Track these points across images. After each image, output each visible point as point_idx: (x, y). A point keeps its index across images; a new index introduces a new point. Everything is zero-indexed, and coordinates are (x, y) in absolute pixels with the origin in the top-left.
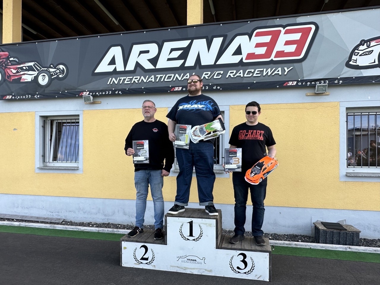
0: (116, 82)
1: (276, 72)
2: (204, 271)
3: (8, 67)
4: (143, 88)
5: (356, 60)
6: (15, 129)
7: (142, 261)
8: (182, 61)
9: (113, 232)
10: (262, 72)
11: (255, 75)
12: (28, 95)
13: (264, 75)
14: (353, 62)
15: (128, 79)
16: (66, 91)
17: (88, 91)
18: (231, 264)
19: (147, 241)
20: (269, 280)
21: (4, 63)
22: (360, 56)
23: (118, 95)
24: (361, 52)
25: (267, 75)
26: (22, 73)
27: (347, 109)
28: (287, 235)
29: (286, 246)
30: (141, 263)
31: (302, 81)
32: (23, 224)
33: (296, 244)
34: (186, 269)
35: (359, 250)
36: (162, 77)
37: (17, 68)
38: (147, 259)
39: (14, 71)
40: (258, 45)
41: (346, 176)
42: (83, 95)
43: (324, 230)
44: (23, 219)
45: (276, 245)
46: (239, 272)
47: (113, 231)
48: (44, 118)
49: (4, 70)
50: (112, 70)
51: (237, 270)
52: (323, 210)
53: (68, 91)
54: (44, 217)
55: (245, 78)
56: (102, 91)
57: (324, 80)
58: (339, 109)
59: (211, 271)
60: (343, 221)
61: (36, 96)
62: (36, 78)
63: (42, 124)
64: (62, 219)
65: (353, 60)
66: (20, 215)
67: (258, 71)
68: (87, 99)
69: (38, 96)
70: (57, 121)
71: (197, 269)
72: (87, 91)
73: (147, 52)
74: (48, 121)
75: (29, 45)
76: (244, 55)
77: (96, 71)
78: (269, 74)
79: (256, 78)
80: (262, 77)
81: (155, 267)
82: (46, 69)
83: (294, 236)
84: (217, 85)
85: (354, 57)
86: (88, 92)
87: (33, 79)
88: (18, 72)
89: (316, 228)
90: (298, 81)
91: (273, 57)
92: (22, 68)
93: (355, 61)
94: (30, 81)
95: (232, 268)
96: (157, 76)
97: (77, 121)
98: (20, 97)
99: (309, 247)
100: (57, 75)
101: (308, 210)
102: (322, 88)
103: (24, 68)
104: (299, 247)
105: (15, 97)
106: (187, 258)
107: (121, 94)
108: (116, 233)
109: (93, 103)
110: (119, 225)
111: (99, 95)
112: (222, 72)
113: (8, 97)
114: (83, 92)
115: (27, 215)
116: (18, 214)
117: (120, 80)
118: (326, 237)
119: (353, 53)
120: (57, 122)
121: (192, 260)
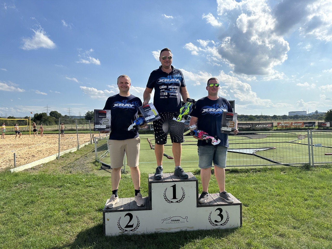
2: (187, 228)
18: (210, 219)
30: (126, 231)
38: (132, 226)
51: (215, 223)
59: (192, 228)
106: (171, 219)
121: (175, 220)
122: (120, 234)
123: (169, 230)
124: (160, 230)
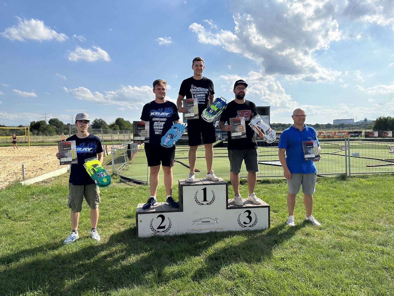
2: (217, 229)
18: (239, 221)
30: (158, 232)
38: (164, 227)
51: (244, 225)
59: (222, 229)
71: (210, 229)
106: (202, 220)
121: (206, 222)
122: (152, 235)
123: (200, 231)
124: (191, 231)
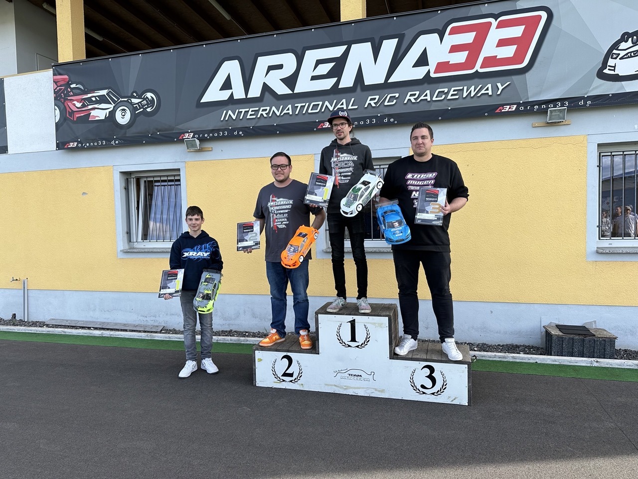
0: (234, 117)
1: (483, 92)
2: (373, 391)
3: (69, 98)
4: (275, 125)
5: (615, 67)
6: (84, 193)
7: (284, 378)
8: (334, 80)
9: (239, 342)
10: (462, 92)
11: (449, 97)
12: (102, 140)
13: (464, 96)
14: (609, 69)
15: (252, 111)
16: (158, 133)
17: (191, 132)
18: (412, 381)
19: (291, 349)
20: (468, 403)
21: (63, 92)
22: (620, 59)
23: (238, 137)
24: (622, 53)
25: (469, 96)
26: (90, 107)
27: (599, 145)
28: (503, 346)
29: (499, 359)
30: (284, 381)
31: (526, 104)
32: (107, 333)
33: (513, 357)
34: (347, 388)
35: (611, 365)
36: (305, 106)
37: (82, 99)
38: (291, 375)
39: (79, 105)
40: (455, 49)
41: (597, 252)
42: (184, 138)
43: (558, 336)
44: (104, 327)
45: (484, 358)
46: (424, 393)
47: (239, 340)
48: (127, 175)
49: (64, 104)
50: (226, 98)
51: (422, 389)
52: (559, 306)
53: (161, 133)
54: (134, 323)
55: (433, 103)
56: (213, 131)
57: (562, 100)
58: (587, 147)
59: (383, 391)
60: (591, 323)
61: (113, 142)
62: (112, 113)
63: (124, 185)
64: (160, 326)
65: (609, 66)
66: (98, 322)
67: (454, 91)
68: (190, 145)
69: (117, 142)
70: (146, 179)
71: (363, 388)
72: (189, 131)
73: (280, 67)
74: (132, 179)
75: (98, 63)
76: (432, 67)
77: (202, 101)
78: (473, 94)
79: (452, 102)
80: (461, 100)
81: (303, 387)
82: (126, 99)
83: (513, 346)
84: (390, 116)
85: (611, 62)
86: (192, 134)
87: (107, 115)
88: (84, 106)
89: (548, 334)
90: (519, 105)
91: (478, 67)
92: (89, 99)
93: (613, 68)
94: (104, 118)
95: (414, 386)
96: (296, 105)
97: (177, 178)
98: (90, 144)
99: (534, 361)
100: (143, 108)
101: (536, 306)
102: (558, 113)
103: (94, 99)
104: (518, 361)
105: (82, 144)
106: (349, 372)
107: (242, 135)
108: (243, 343)
109: (201, 150)
110: (247, 332)
111: (208, 137)
112: (397, 95)
113: (71, 145)
114: (184, 133)
115: (109, 321)
116: (96, 321)
117: (239, 114)
118: (562, 347)
119: (609, 54)
120: (145, 181)
121: (355, 375)
